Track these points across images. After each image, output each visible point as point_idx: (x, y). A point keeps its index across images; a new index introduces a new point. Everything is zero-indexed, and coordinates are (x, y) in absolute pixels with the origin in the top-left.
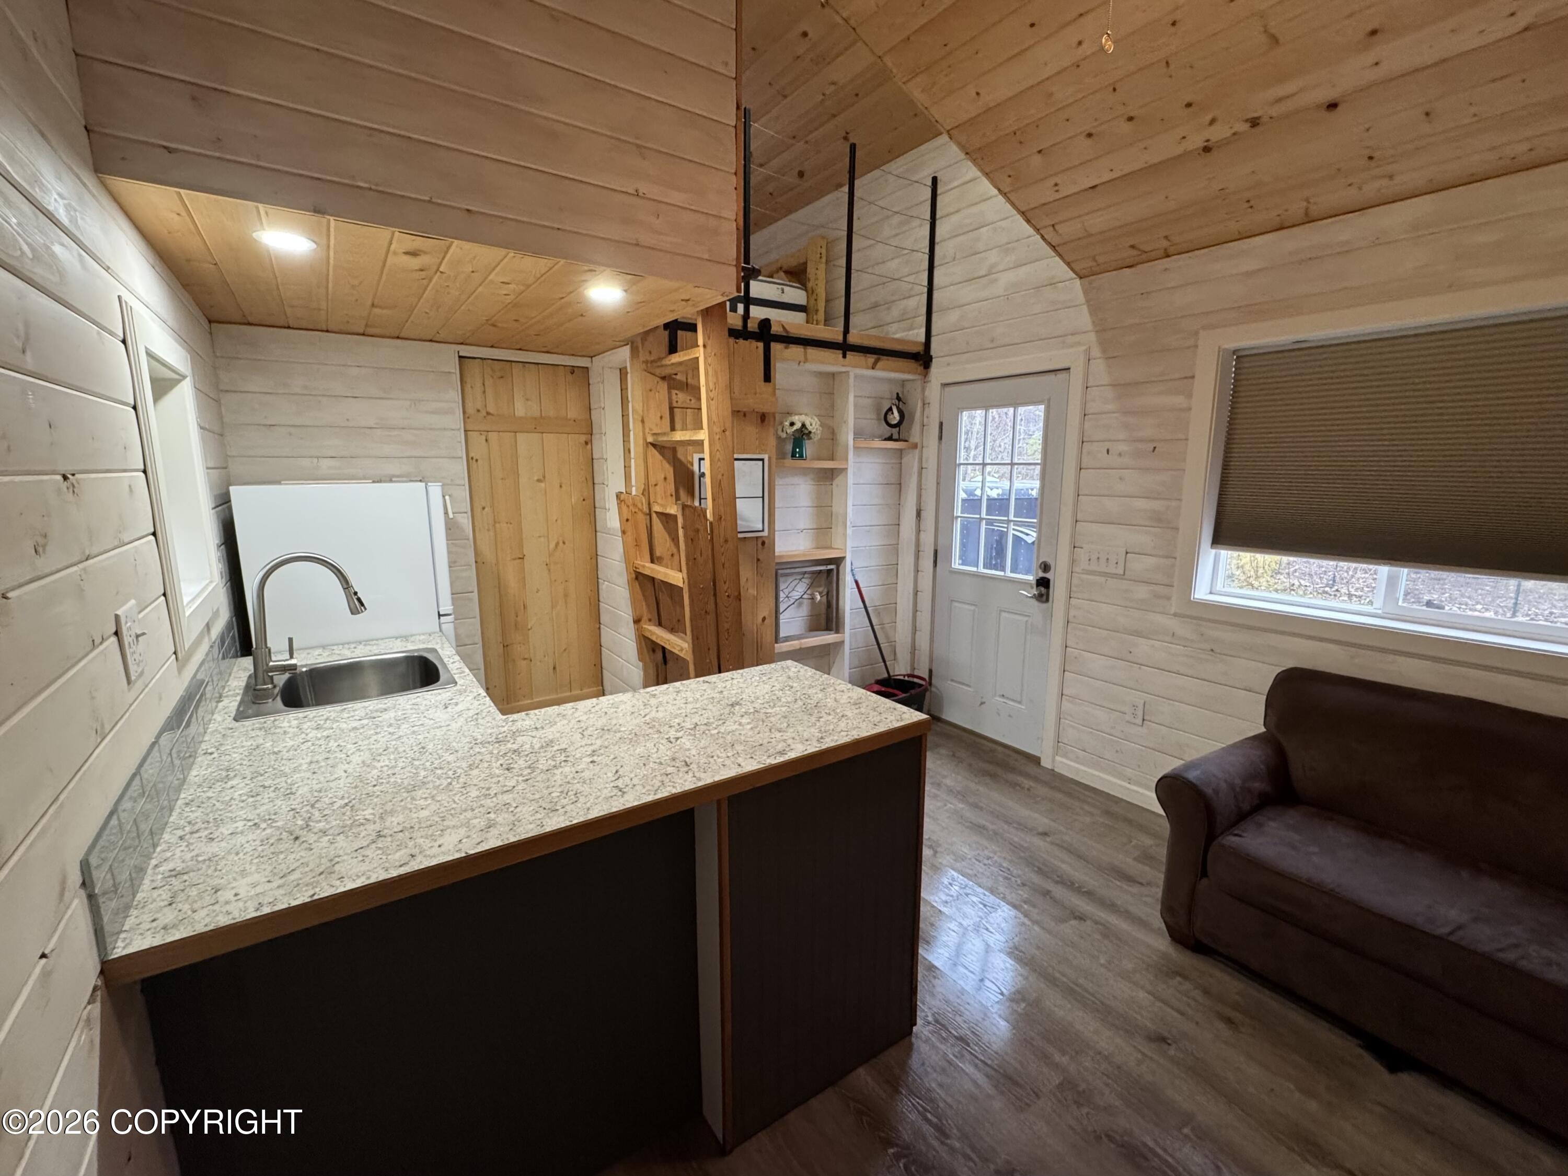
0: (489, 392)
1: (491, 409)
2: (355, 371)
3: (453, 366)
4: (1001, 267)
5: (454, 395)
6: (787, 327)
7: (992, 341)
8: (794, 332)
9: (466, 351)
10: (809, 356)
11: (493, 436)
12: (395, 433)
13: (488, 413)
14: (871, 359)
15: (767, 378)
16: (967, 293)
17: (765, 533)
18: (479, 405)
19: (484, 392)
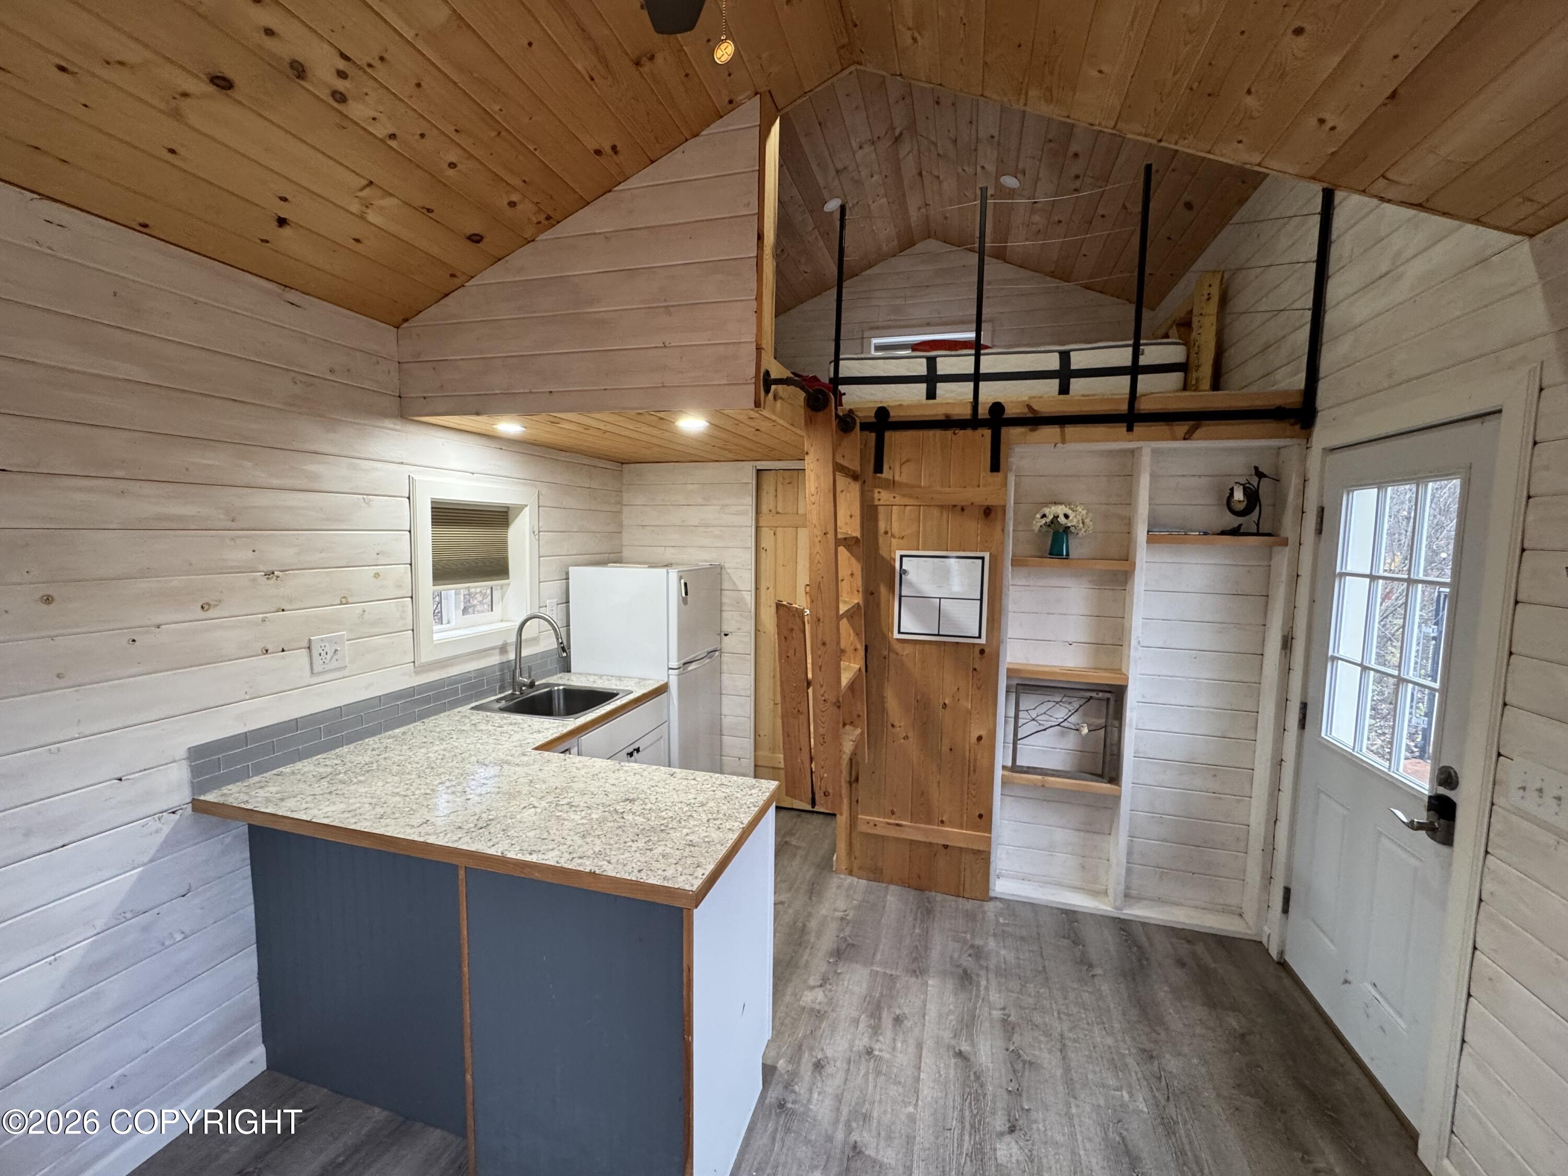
0: (780, 497)
1: (779, 510)
2: (691, 487)
3: (751, 479)
4: (1410, 252)
5: (749, 501)
6: (1036, 407)
7: (1390, 375)
8: (1045, 409)
9: (762, 465)
10: (1067, 436)
11: (779, 530)
12: (710, 529)
13: (778, 513)
14: (1182, 428)
15: (995, 466)
16: (1361, 309)
17: (983, 641)
18: (772, 507)
19: (776, 496)
